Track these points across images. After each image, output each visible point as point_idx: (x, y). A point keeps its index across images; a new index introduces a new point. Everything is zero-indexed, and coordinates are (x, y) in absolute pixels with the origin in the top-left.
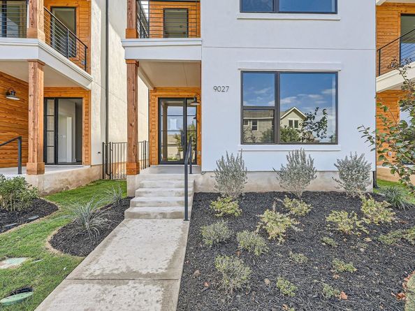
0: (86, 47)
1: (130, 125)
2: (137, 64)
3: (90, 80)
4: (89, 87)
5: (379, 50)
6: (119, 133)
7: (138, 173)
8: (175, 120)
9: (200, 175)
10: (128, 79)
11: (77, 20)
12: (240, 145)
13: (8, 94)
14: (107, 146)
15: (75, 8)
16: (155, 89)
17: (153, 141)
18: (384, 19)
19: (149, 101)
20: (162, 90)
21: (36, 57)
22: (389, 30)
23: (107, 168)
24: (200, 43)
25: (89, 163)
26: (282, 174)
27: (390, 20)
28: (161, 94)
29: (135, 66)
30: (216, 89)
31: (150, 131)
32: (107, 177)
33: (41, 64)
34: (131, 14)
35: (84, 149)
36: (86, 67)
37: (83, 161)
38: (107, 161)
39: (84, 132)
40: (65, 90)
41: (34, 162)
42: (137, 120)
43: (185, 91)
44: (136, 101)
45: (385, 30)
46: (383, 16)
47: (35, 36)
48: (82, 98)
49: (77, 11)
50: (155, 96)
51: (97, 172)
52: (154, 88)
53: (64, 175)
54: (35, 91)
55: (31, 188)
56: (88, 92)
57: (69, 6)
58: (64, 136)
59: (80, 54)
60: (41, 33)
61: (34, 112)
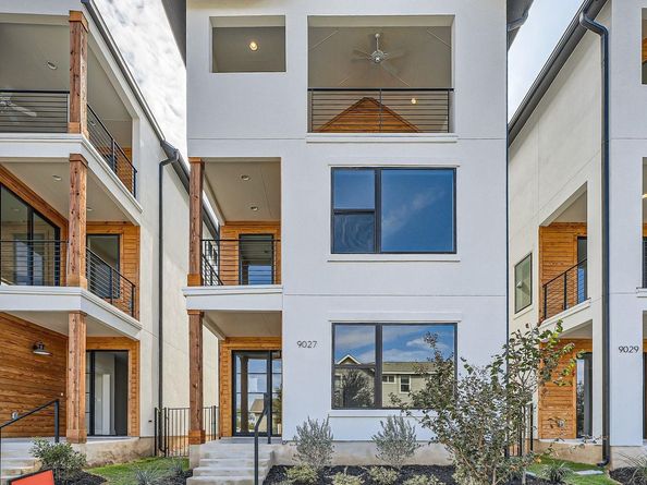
0: (134, 286)
1: (193, 386)
2: (202, 314)
3: (140, 329)
4: (137, 337)
5: (545, 286)
6: (177, 396)
7: (203, 442)
8: (256, 379)
9: (280, 445)
10: (191, 333)
11: (121, 252)
12: (330, 410)
13: (35, 348)
14: (160, 413)
15: (118, 235)
16: (228, 340)
17: (225, 406)
18: (552, 243)
19: (220, 354)
20: (236, 340)
21: (78, 308)
22: (560, 259)
23: (161, 442)
24: (280, 290)
25: (137, 433)
26: (380, 443)
27: (562, 245)
28: (235, 345)
29: (199, 318)
30: (301, 344)
31: (221, 394)
32: (160, 454)
33: (83, 315)
34: (195, 257)
35: (130, 416)
36: (134, 312)
37: (129, 431)
38: (160, 433)
39: (129, 394)
40: (105, 340)
41: (74, 428)
42: (201, 380)
43: (270, 342)
44: (201, 359)
45: (555, 259)
46: (552, 240)
47: (76, 284)
48: (127, 351)
49: (121, 240)
50: (228, 348)
51: (147, 445)
52: (227, 338)
53: (107, 447)
54: (76, 347)
55: (78, 455)
56: (135, 343)
57: (111, 232)
58: (99, 400)
59: (126, 294)
60: (84, 280)
61: (75, 372)
